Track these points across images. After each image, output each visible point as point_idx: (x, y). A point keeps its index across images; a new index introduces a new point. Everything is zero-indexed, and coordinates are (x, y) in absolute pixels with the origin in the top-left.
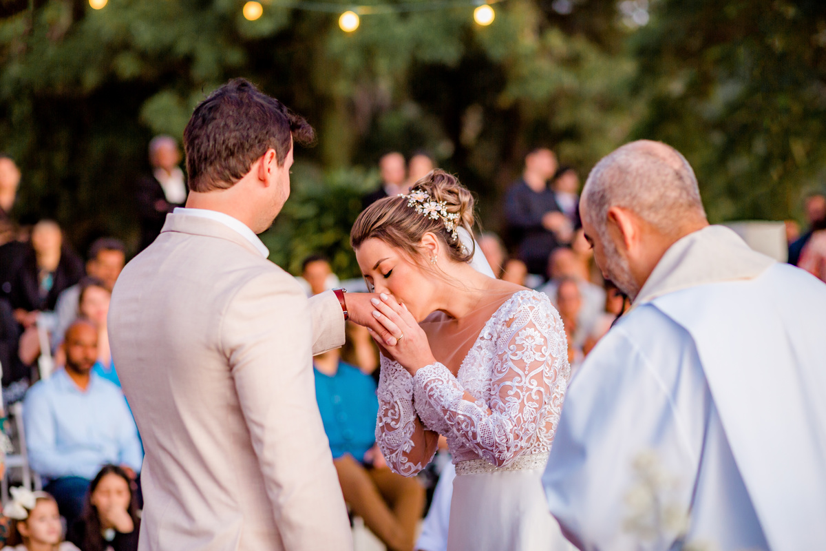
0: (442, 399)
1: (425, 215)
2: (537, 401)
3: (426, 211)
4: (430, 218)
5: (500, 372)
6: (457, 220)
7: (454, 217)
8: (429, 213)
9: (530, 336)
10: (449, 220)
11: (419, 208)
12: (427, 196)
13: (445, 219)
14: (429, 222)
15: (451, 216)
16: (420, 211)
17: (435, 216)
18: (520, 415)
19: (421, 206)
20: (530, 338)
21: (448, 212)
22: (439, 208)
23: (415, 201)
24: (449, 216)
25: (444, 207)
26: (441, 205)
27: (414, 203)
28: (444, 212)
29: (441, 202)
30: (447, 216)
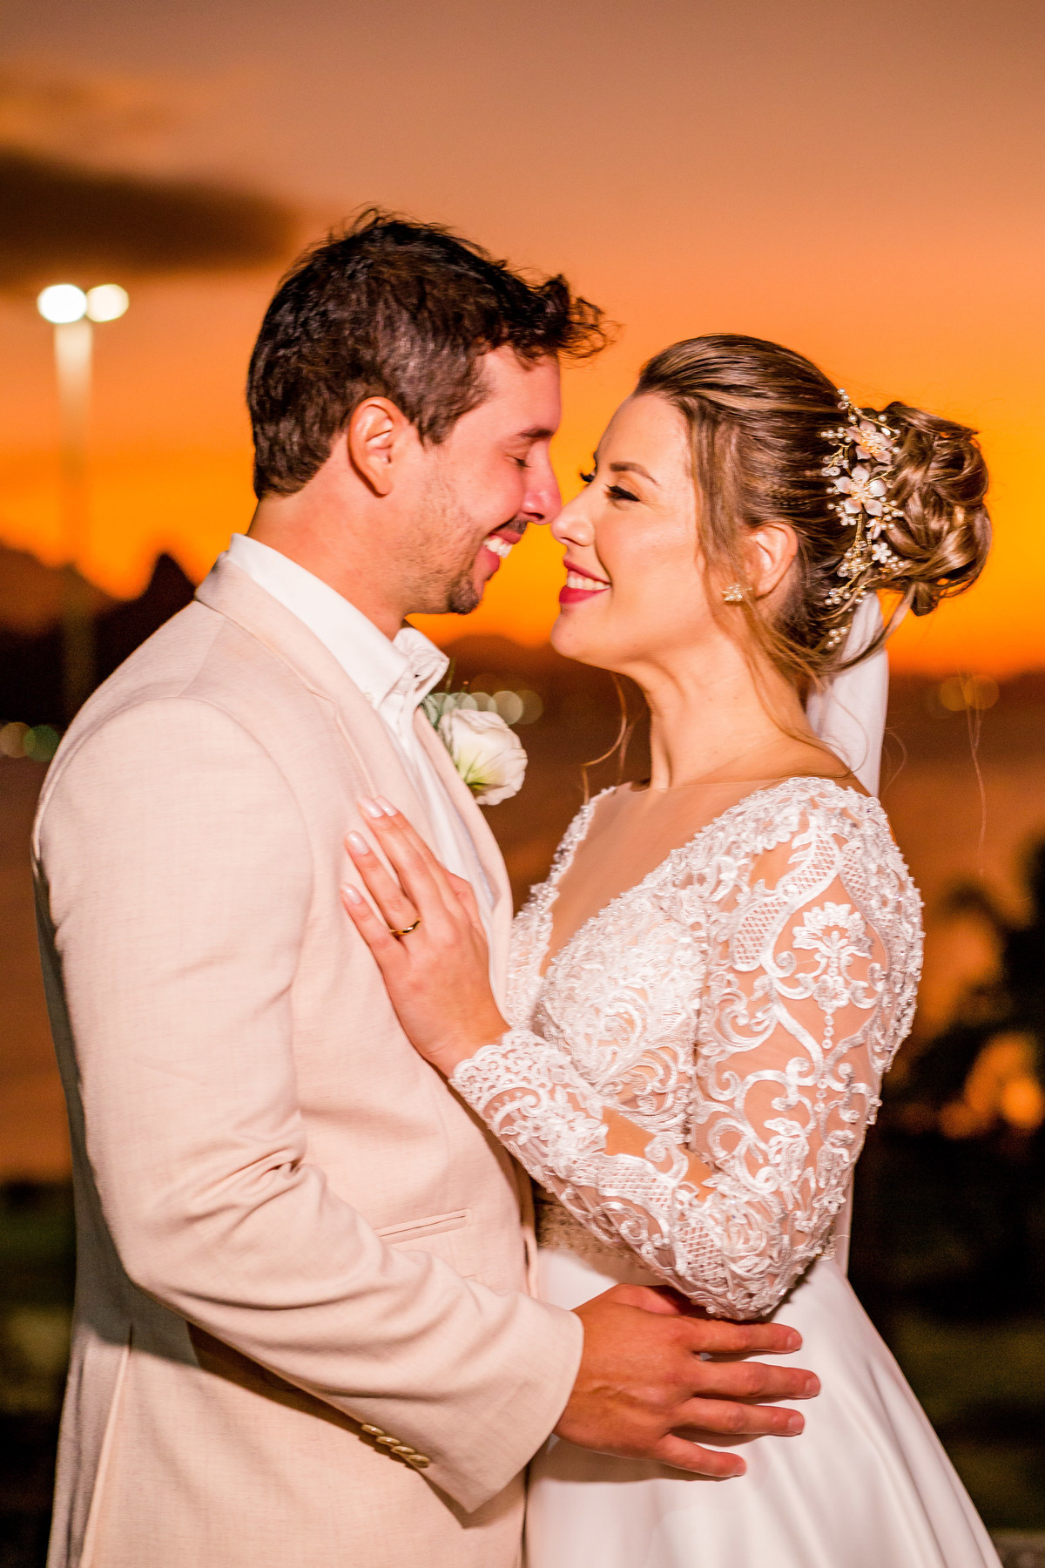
0: (544, 1149)
1: (829, 490)
3: (841, 485)
4: (831, 506)
5: (747, 1031)
7: (883, 560)
8: (844, 496)
9: (836, 927)
10: (867, 554)
11: (839, 461)
12: (887, 458)
13: (858, 545)
14: (820, 510)
15: (881, 552)
16: (829, 472)
17: (847, 513)
19: (845, 464)
20: (835, 934)
21: (884, 536)
22: (875, 509)
23: (848, 440)
24: (875, 547)
25: (888, 518)
26: (886, 510)
27: (842, 441)
28: (876, 527)
29: (894, 503)
30: (874, 542)
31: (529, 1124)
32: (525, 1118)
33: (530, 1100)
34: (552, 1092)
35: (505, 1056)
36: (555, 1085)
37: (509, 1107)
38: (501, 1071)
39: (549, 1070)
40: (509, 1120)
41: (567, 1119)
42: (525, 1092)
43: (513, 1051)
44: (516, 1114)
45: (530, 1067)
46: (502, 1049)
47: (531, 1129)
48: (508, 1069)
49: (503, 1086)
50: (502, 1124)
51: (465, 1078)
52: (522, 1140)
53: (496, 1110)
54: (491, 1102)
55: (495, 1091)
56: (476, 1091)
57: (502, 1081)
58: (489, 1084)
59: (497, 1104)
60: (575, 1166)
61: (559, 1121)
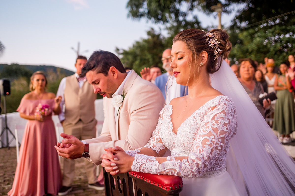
2: (219, 150)
3: (209, 42)
4: (210, 46)
5: (205, 131)
6: (220, 53)
8: (211, 43)
10: (217, 51)
11: (208, 39)
12: (213, 36)
13: (216, 49)
15: (219, 50)
17: (212, 46)
18: (210, 155)
20: (222, 119)
22: (216, 44)
23: (207, 36)
24: (218, 49)
25: (218, 44)
26: (217, 43)
27: (206, 36)
28: (217, 46)
29: (218, 42)
30: (217, 48)
31: (146, 169)
32: (145, 168)
33: (144, 165)
34: (146, 162)
35: (137, 161)
36: (146, 160)
37: (142, 168)
38: (138, 164)
39: (144, 158)
40: (143, 170)
41: (151, 164)
42: (142, 164)
43: (137, 159)
44: (144, 168)
45: (141, 160)
46: (136, 160)
47: (147, 169)
48: (138, 163)
49: (139, 166)
50: (143, 171)
51: (133, 168)
52: (147, 171)
53: (141, 170)
54: (139, 169)
55: (139, 167)
56: (136, 169)
57: (138, 165)
58: (137, 167)
59: (140, 169)
60: (157, 170)
61: (150, 165)
